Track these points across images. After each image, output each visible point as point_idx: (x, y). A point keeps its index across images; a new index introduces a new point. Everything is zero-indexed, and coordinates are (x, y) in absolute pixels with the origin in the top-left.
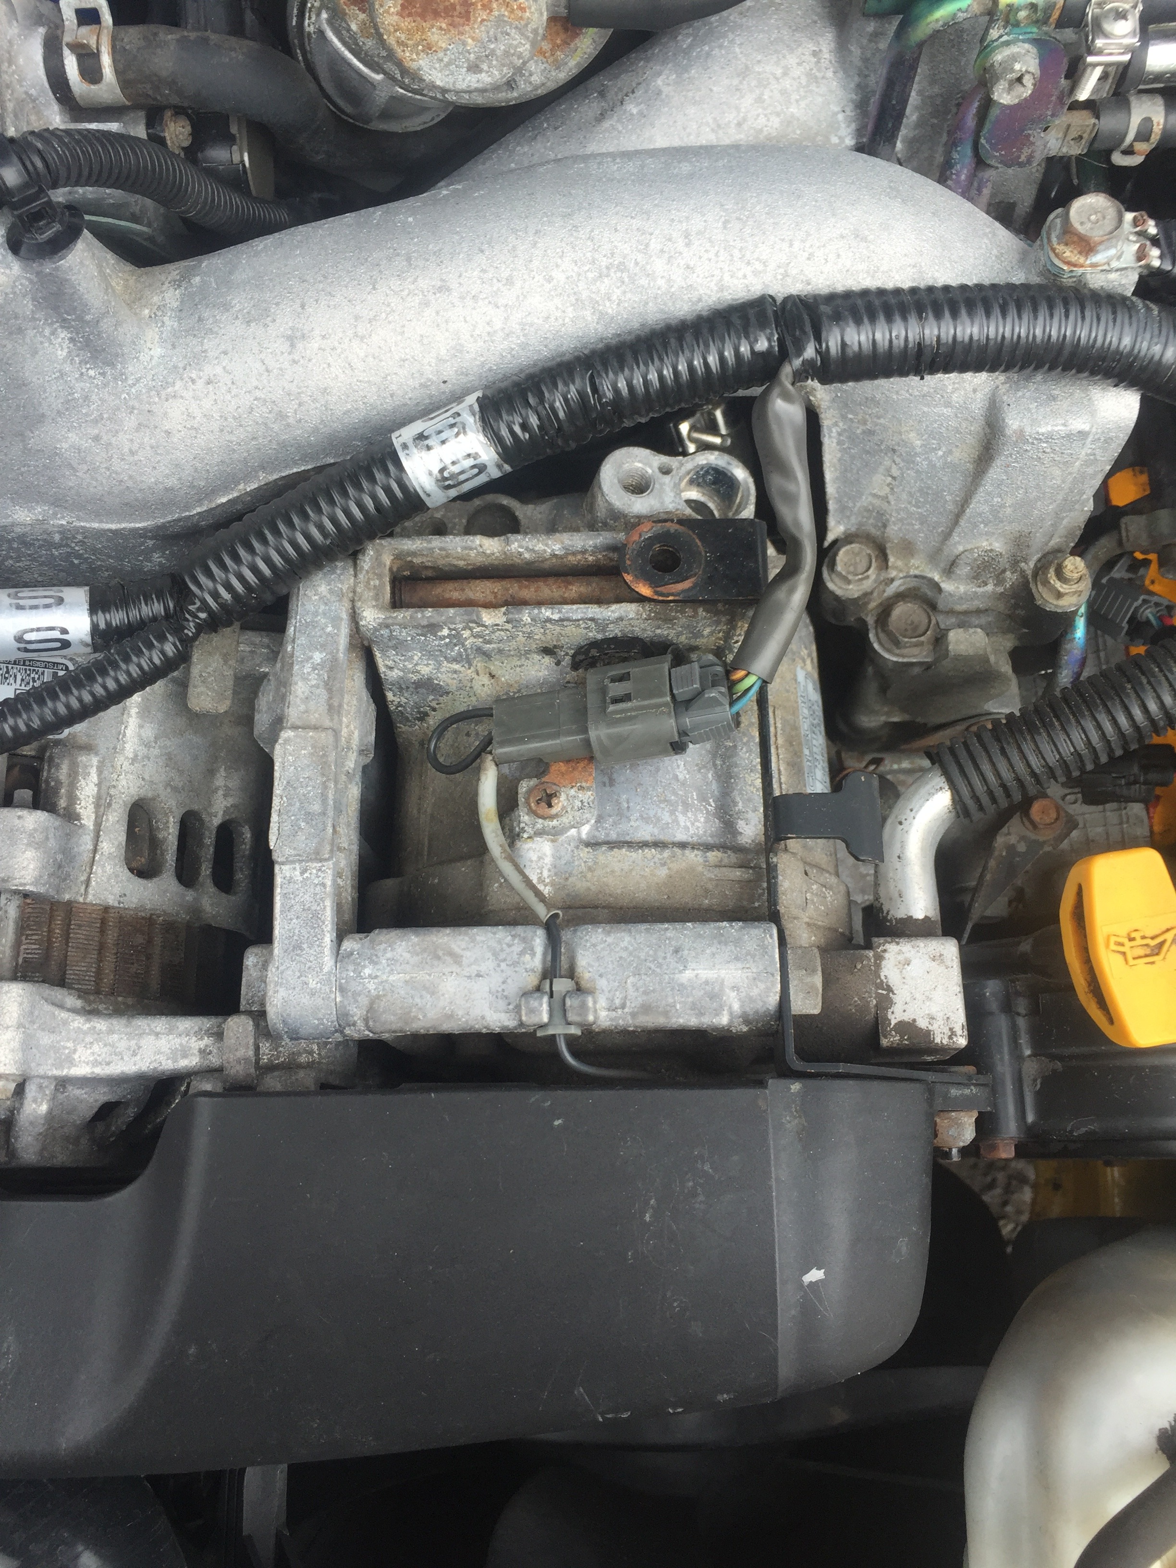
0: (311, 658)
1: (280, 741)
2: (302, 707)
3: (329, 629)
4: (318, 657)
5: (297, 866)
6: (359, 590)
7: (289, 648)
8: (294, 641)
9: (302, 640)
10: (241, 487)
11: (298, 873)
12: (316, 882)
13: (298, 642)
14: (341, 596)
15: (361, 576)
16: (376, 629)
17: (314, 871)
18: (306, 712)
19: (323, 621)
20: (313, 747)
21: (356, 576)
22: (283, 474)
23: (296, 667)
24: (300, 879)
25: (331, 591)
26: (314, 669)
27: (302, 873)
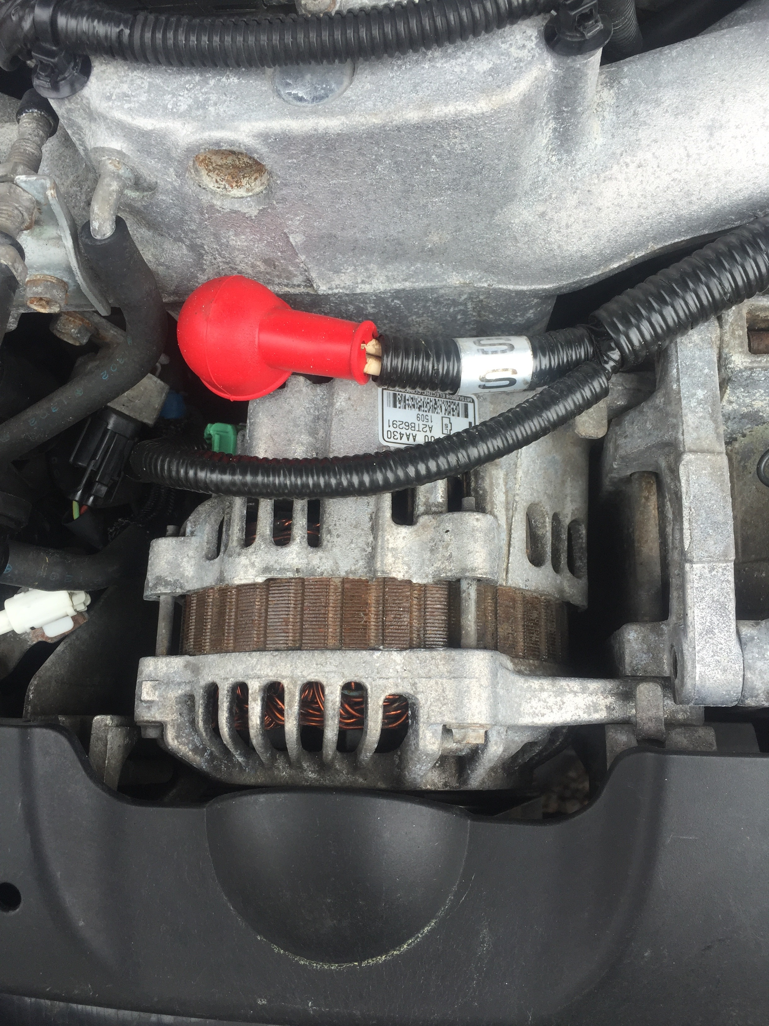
0: (695, 394)
1: (683, 462)
2: (695, 435)
3: (706, 371)
4: (700, 393)
5: (706, 565)
6: (726, 338)
7: (675, 386)
8: (678, 380)
9: (684, 380)
10: (632, 255)
11: (707, 571)
12: (722, 578)
13: (682, 381)
14: (711, 343)
15: (727, 328)
16: (741, 371)
17: (720, 570)
18: (699, 439)
19: (700, 364)
20: (712, 468)
21: (721, 326)
23: (684, 402)
24: (709, 575)
25: (702, 340)
26: (699, 403)
27: (710, 572)
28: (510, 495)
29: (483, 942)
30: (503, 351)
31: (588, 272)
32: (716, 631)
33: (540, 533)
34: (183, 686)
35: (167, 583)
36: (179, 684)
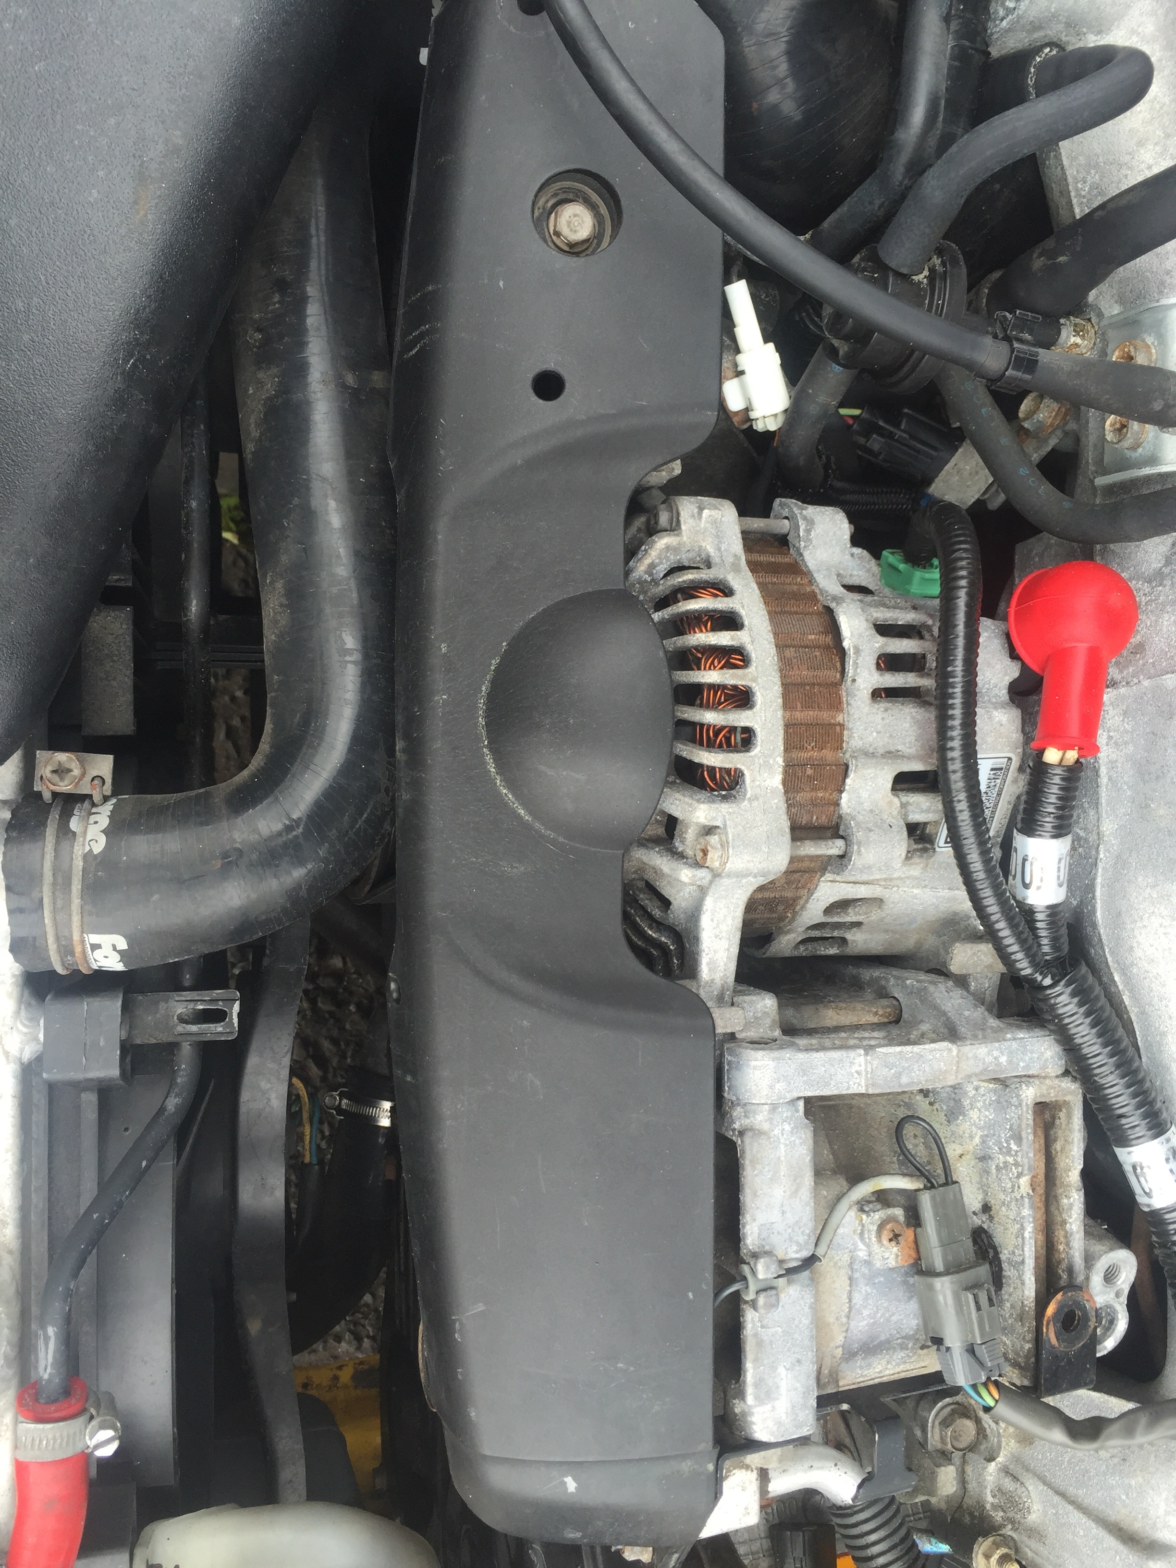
0: (1003, 1055)
1: (950, 1045)
2: (970, 1055)
3: (1022, 1064)
4: (1003, 1059)
5: (863, 1068)
6: (1047, 1081)
7: (1009, 1036)
8: (1015, 1039)
9: (1014, 1045)
10: (1126, 992)
11: (858, 1068)
12: (851, 1083)
13: (1014, 1043)
14: (1044, 1067)
15: (1057, 1081)
16: (1018, 1096)
17: (858, 1081)
18: (967, 1058)
19: (1027, 1058)
20: (946, 1071)
21: (1057, 1077)
22: (1135, 1024)
23: (997, 1045)
24: (853, 1071)
25: (1047, 1060)
26: (996, 1058)
27: (857, 1072)
28: (898, 882)
29: (512, 867)
30: (1059, 877)
31: (1112, 953)
32: (805, 1078)
33: (850, 910)
34: (718, 554)
35: (808, 531)
36: (719, 549)
